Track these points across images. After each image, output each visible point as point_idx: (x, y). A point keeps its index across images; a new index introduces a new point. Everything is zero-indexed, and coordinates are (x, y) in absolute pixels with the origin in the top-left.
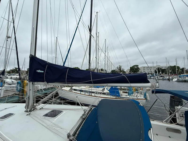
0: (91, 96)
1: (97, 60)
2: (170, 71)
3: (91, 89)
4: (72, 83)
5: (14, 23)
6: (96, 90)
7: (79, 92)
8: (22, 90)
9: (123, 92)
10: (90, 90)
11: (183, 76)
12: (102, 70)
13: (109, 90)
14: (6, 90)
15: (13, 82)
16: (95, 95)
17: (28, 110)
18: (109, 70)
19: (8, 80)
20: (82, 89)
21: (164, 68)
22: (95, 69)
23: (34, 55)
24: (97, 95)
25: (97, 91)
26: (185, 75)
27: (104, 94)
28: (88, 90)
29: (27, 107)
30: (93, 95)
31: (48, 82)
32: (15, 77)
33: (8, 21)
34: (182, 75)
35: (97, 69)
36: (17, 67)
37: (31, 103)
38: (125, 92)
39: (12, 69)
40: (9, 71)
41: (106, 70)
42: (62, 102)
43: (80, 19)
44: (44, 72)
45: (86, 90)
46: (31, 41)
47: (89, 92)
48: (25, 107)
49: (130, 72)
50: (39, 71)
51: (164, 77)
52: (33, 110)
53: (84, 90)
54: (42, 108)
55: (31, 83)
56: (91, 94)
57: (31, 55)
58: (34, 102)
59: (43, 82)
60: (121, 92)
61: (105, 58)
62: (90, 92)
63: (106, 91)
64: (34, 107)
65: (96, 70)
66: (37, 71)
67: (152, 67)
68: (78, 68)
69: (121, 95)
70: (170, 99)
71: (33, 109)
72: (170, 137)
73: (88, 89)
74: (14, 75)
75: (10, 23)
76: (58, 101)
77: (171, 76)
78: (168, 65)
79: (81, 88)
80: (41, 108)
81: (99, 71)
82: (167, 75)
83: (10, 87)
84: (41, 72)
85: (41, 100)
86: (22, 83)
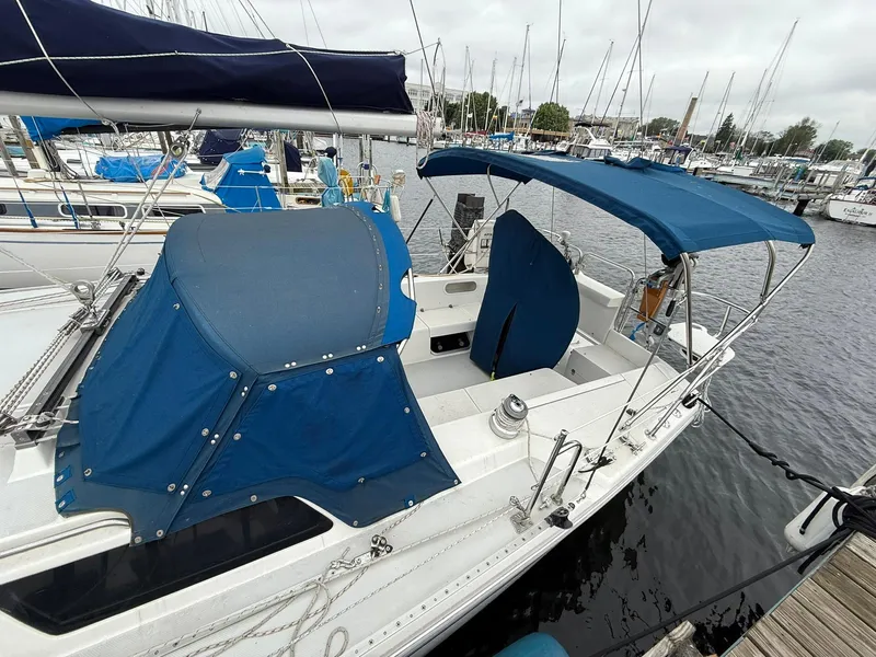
0: (96, 230)
2: (470, 116)
3: (82, 192)
9: (298, 200)
10: (75, 199)
11: (499, 137)
13: (216, 191)
16: (123, 225)
21: (454, 102)
26: (504, 134)
30: (109, 224)
34: (496, 134)
38: (307, 201)
47: (67, 210)
51: (451, 140)
56: (88, 222)
62: (81, 210)
63: (200, 196)
67: (416, 88)
70: (457, 205)
72: (451, 306)
73: (56, 191)
77: (471, 137)
78: (468, 90)
82: (460, 130)
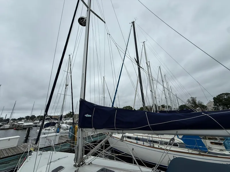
0: (153, 147)
1: (154, 93)
3: (152, 137)
4: (123, 130)
5: (71, 73)
6: (161, 138)
7: (135, 141)
8: (73, 137)
9: (212, 143)
10: (151, 139)
12: (163, 106)
13: (181, 139)
14: (61, 136)
15: (67, 127)
16: (159, 146)
17: (77, 164)
18: (175, 105)
19: (64, 125)
20: (138, 137)
22: (152, 106)
23: (83, 99)
24: (163, 147)
25: (163, 140)
27: (176, 145)
28: (146, 138)
29: (76, 159)
30: (156, 145)
31: (96, 129)
32: (69, 121)
33: (67, 72)
35: (156, 106)
36: (72, 111)
37: (80, 155)
38: (216, 144)
39: (67, 113)
40: (65, 116)
41: (169, 107)
42: (114, 155)
43: (125, 54)
44: (92, 116)
45: (144, 137)
46: (81, 86)
47: (149, 141)
48: (74, 160)
49: (216, 105)
50: (87, 115)
52: (82, 165)
53: (142, 137)
54: (91, 163)
55: (81, 129)
56: (152, 145)
57: (81, 99)
58: (82, 153)
59: (91, 128)
60: (207, 143)
61: (163, 90)
62: (151, 141)
63: (177, 140)
64: (83, 161)
65: (154, 107)
66: (85, 116)
68: (129, 107)
69: (210, 148)
71: (81, 163)
73: (147, 136)
74: (68, 119)
75: (68, 73)
76: (109, 153)
79: (137, 135)
80: (89, 162)
81: (159, 109)
83: (65, 133)
84: (89, 116)
85: (90, 151)
86: (74, 128)
